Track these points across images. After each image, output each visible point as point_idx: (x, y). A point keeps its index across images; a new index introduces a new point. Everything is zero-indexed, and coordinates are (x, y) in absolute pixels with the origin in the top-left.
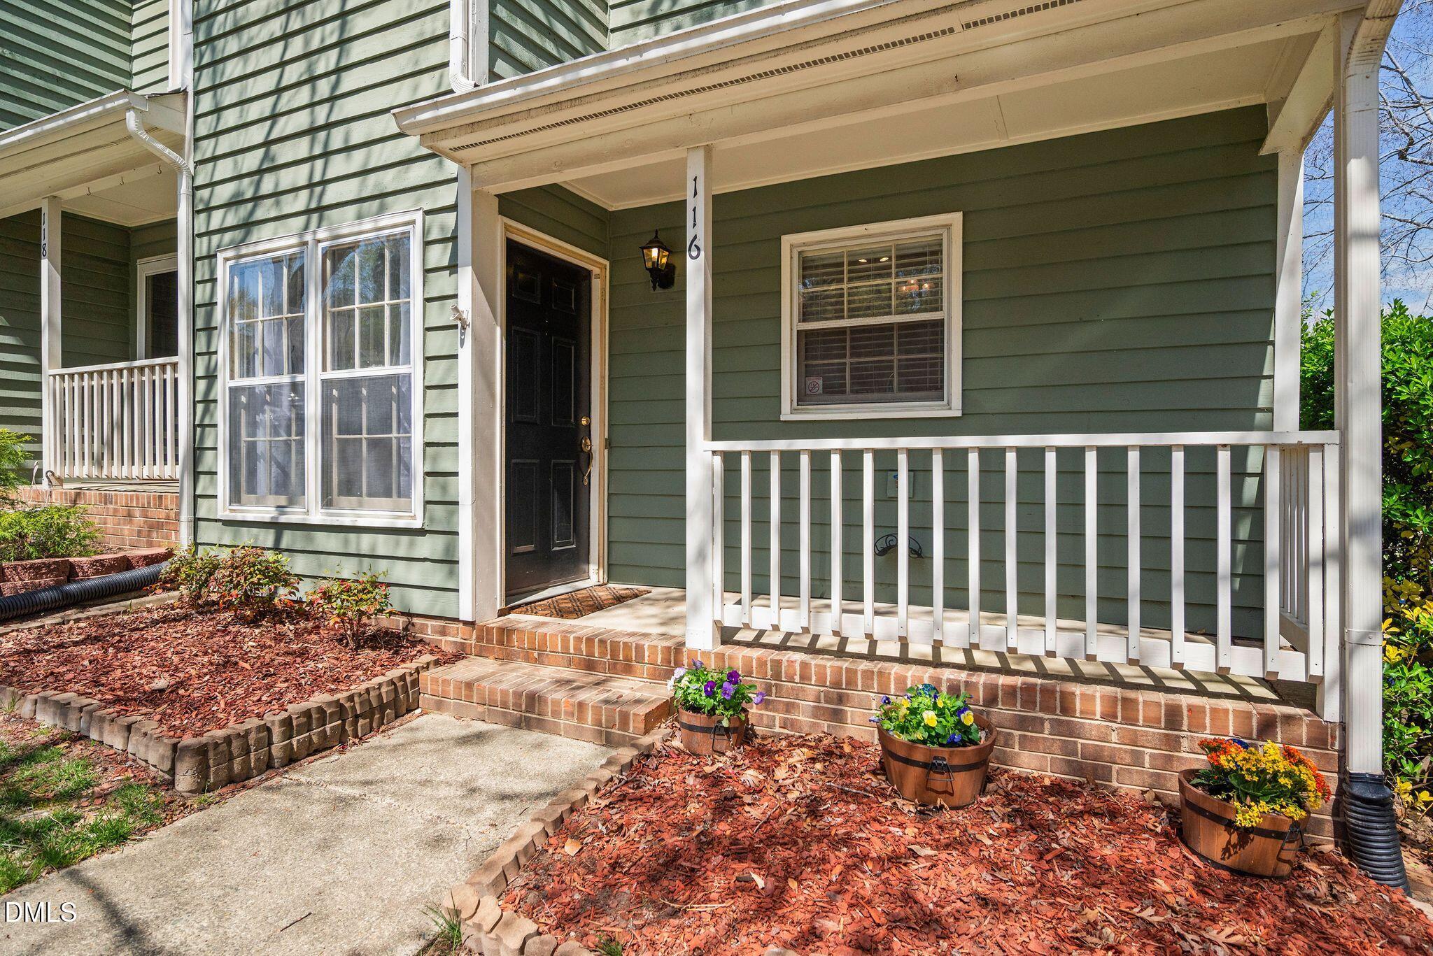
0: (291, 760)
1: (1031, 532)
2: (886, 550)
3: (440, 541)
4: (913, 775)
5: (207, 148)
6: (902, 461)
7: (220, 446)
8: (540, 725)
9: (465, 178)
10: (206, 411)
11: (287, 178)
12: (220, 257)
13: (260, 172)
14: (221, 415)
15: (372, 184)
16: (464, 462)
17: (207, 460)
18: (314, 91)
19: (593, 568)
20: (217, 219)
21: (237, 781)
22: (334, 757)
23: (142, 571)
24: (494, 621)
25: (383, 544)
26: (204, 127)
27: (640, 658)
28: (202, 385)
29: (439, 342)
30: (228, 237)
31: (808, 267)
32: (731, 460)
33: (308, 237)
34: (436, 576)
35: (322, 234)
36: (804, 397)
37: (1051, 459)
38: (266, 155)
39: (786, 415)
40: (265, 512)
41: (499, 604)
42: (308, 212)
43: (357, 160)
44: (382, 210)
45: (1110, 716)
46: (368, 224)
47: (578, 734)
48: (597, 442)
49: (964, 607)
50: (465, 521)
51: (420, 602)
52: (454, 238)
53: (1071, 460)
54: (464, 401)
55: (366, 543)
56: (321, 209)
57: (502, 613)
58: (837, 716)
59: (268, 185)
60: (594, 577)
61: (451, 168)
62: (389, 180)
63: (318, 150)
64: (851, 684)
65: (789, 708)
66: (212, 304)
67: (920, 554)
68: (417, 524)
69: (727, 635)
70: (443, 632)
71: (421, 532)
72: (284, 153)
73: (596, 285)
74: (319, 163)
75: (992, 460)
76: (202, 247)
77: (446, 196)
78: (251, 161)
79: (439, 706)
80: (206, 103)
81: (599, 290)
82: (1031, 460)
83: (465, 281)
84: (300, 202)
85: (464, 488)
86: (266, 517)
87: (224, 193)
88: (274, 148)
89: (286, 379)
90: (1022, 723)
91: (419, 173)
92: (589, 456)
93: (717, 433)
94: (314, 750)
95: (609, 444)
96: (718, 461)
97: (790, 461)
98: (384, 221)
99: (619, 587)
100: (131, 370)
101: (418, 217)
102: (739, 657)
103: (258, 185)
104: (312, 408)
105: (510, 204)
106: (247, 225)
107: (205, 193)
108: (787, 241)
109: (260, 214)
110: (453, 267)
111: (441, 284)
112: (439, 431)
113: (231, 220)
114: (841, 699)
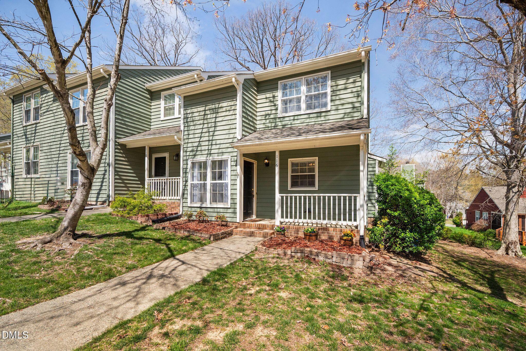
0: (221, 239)
1: (324, 209)
2: (305, 212)
3: (233, 209)
4: (308, 237)
5: (186, 141)
6: (307, 197)
7: (188, 193)
8: (254, 236)
9: (238, 152)
10: (185, 187)
11: (203, 148)
12: (189, 160)
13: (198, 146)
14: (189, 188)
15: (220, 151)
16: (238, 197)
17: (185, 196)
18: (209, 134)
19: (254, 216)
20: (188, 154)
21: (217, 240)
22: (225, 240)
23: (174, 216)
24: (241, 222)
25: (221, 210)
26: (185, 137)
27: (268, 227)
28: (184, 182)
29: (233, 178)
30: (190, 157)
31: (293, 164)
32: (282, 197)
33: (208, 158)
34: (232, 215)
35: (211, 158)
36: (293, 186)
37: (327, 197)
38: (199, 144)
39: (289, 189)
40: (198, 205)
41: (242, 220)
42: (208, 154)
43: (218, 146)
44: (222, 155)
45: (334, 231)
46: (220, 157)
47: (259, 237)
48: (255, 193)
49: (315, 219)
50: (238, 206)
51: (229, 220)
52: (236, 161)
53: (329, 198)
54: (238, 187)
55: (219, 210)
56: (210, 154)
57: (243, 221)
58: (298, 233)
59: (199, 148)
60: (254, 217)
61: (236, 150)
62: (224, 150)
63: (210, 144)
64: (300, 229)
65: (291, 233)
66: (187, 168)
67: (310, 212)
68: (229, 207)
69: (281, 223)
70: (233, 224)
71: (230, 208)
72: (203, 144)
73: (255, 165)
74: (210, 146)
75: (319, 197)
76: (185, 158)
77: (235, 154)
78: (196, 144)
79: (236, 234)
80: (186, 133)
81: (255, 166)
82: (324, 197)
83: (238, 167)
84: (206, 152)
85: (238, 201)
86: (199, 206)
87: (190, 149)
88: (201, 143)
89: (202, 182)
90: (323, 233)
91: (229, 150)
92: (253, 196)
93: (280, 193)
94: (224, 238)
95: (257, 194)
96: (280, 197)
97: (291, 197)
98: (223, 157)
99: (257, 219)
100: (167, 179)
101: (230, 157)
102: (283, 226)
103: (197, 148)
104: (208, 187)
105: (245, 155)
106: (195, 155)
107: (186, 149)
108: (289, 160)
109: (197, 153)
110: (236, 166)
111: (234, 168)
112: (233, 192)
113: (191, 154)
114: (298, 231)
